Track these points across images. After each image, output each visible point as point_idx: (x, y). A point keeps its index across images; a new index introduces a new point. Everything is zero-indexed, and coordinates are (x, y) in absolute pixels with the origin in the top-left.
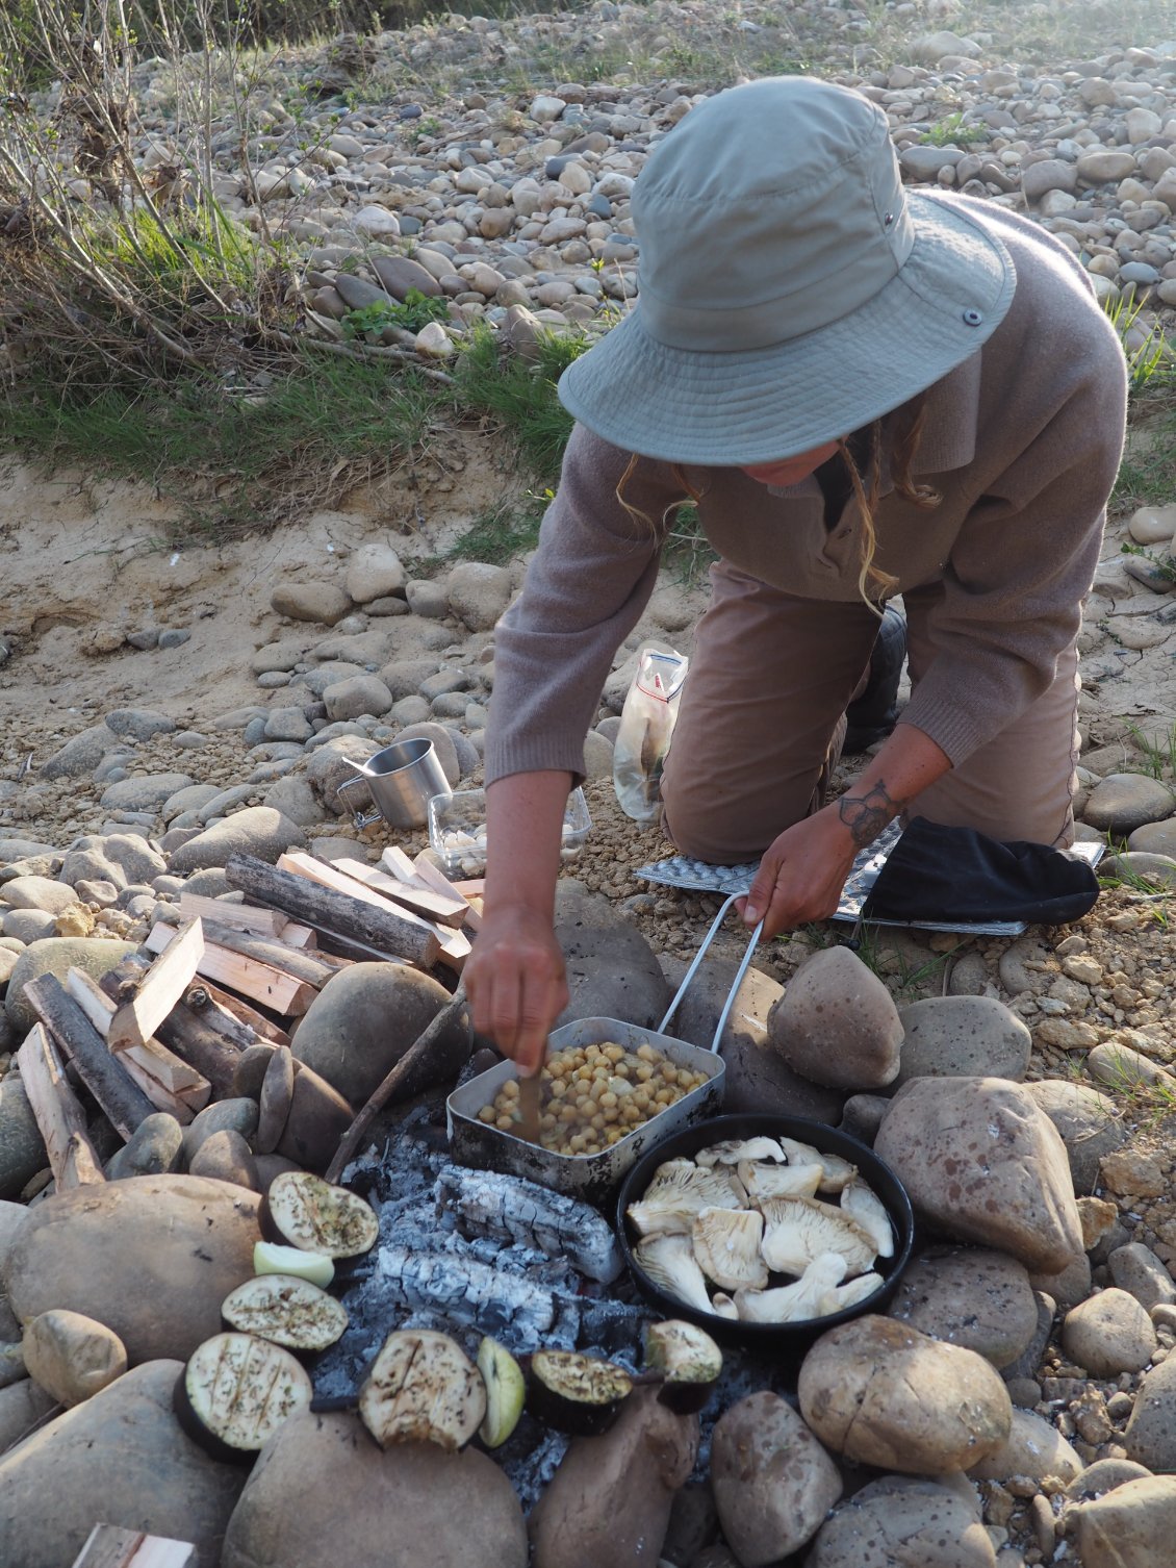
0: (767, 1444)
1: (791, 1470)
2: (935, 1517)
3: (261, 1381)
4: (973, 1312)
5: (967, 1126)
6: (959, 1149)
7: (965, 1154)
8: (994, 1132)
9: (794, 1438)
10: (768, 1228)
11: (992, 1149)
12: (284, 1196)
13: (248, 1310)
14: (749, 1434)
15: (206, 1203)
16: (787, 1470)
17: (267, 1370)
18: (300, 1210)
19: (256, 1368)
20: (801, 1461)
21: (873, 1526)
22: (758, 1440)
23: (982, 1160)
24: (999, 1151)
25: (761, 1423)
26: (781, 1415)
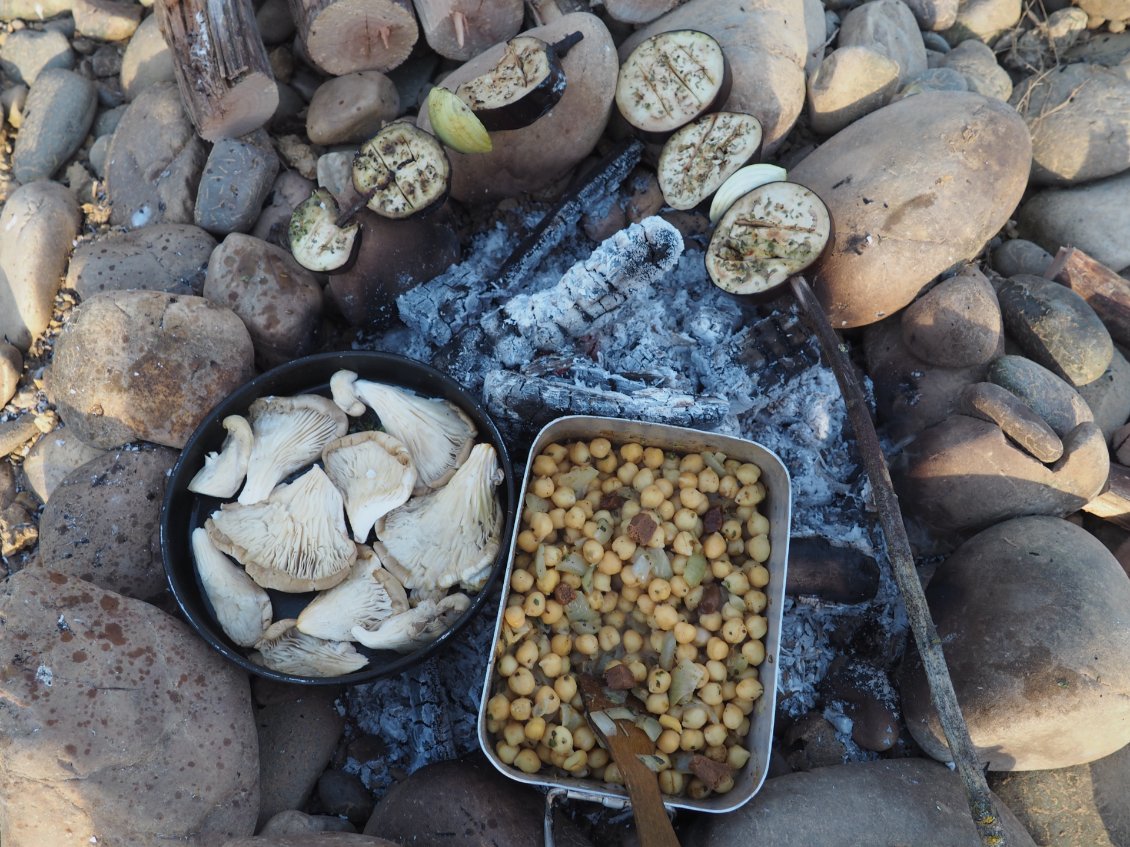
0: (263, 281)
1: (234, 261)
2: (112, 268)
3: (669, 93)
4: (97, 492)
5: (87, 688)
6: (101, 658)
7: (93, 647)
8: (45, 673)
9: (240, 290)
10: (343, 527)
11: (49, 647)
12: (804, 209)
13: (737, 134)
14: (282, 288)
15: (889, 212)
16: (237, 259)
17: (674, 103)
18: (780, 215)
19: (680, 95)
20: (230, 272)
21: (166, 262)
22: (273, 283)
23: (66, 634)
24: (39, 645)
25: (274, 297)
26: (259, 308)
